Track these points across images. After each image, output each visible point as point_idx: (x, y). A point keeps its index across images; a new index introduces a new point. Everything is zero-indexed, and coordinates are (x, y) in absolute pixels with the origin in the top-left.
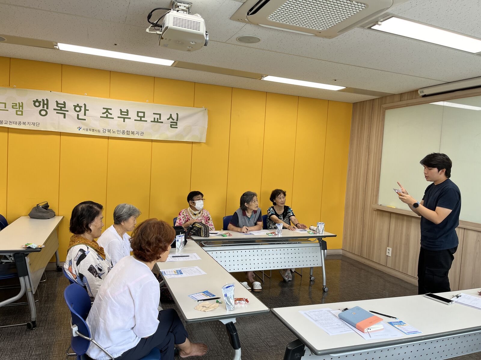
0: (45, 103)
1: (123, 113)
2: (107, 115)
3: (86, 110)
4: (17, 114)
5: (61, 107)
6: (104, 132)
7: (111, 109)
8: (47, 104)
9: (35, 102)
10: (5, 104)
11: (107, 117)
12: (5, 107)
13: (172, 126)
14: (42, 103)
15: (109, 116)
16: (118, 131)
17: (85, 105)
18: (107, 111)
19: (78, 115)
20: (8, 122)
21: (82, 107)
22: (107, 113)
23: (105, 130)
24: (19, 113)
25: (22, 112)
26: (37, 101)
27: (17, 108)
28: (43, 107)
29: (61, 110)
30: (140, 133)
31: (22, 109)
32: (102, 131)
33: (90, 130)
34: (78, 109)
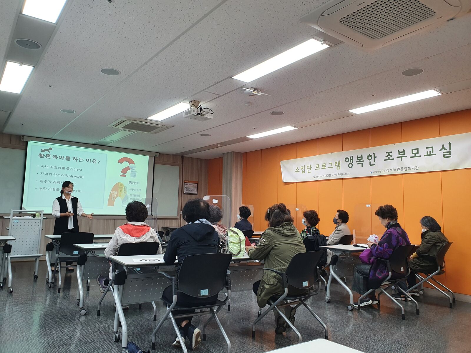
0: (351, 158)
1: (400, 153)
3: (375, 157)
4: (337, 169)
5: (360, 159)
6: (388, 171)
7: (391, 152)
8: (352, 160)
10: (332, 163)
11: (389, 159)
12: (332, 166)
13: (446, 156)
14: (349, 159)
15: (391, 158)
16: (398, 169)
17: (374, 153)
18: (389, 155)
19: (370, 162)
20: (333, 175)
21: (372, 156)
22: (389, 156)
23: (388, 170)
24: (338, 168)
25: (340, 167)
26: (347, 158)
27: (337, 165)
29: (360, 161)
30: (415, 167)
31: (340, 165)
32: (386, 171)
33: (378, 172)
34: (370, 158)
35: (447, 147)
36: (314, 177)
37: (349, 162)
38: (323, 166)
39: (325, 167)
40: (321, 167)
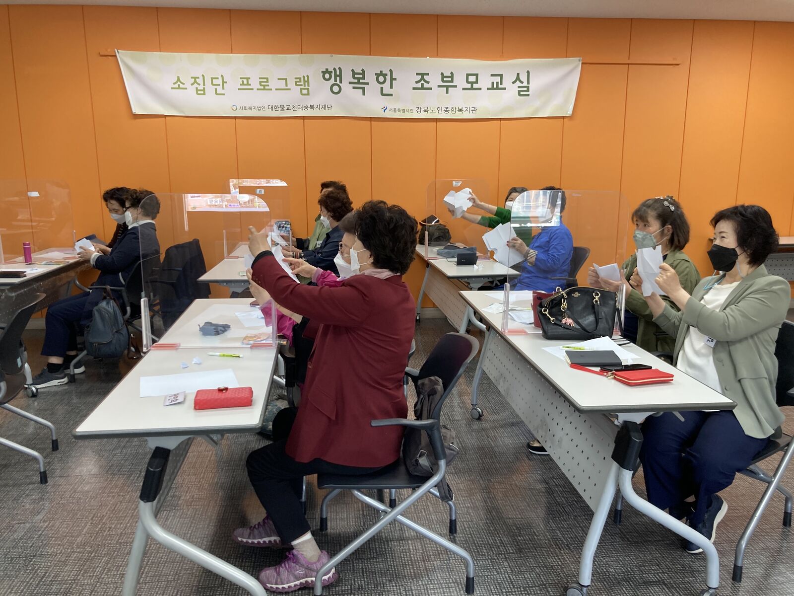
0: (338, 73)
1: (445, 79)
2: (422, 84)
3: (392, 79)
4: (302, 94)
5: (359, 79)
6: (419, 112)
7: (428, 74)
8: (340, 76)
9: (324, 73)
10: (286, 79)
11: (422, 88)
12: (287, 86)
13: (521, 93)
14: (333, 75)
15: (426, 85)
17: (391, 71)
18: (422, 79)
19: (382, 88)
20: (292, 107)
21: (386, 75)
22: (422, 82)
23: (419, 110)
24: (305, 92)
25: (308, 89)
26: (327, 71)
27: (302, 85)
28: (336, 80)
29: (359, 83)
30: (471, 109)
31: (308, 86)
32: (415, 112)
33: (399, 110)
34: (381, 79)
35: (524, 78)
36: (234, 108)
37: (332, 81)
38: (262, 84)
39: (266, 87)
40: (255, 83)
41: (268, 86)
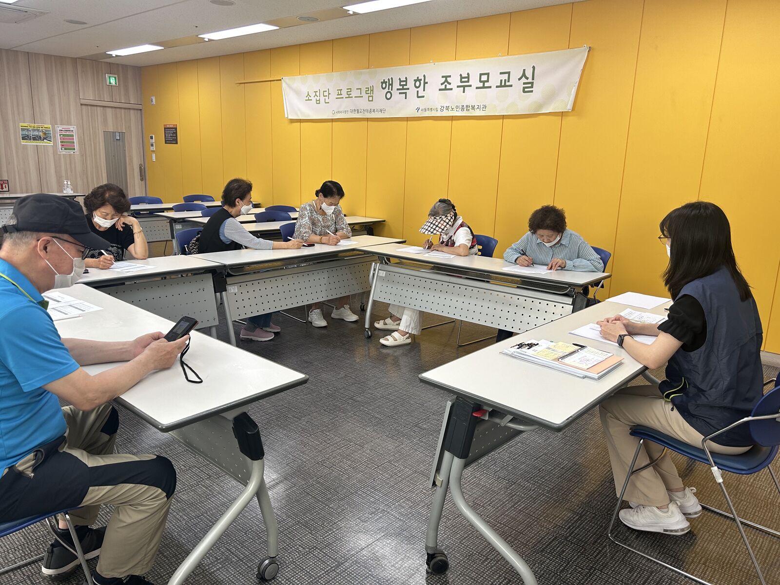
0: (391, 83)
1: (463, 80)
2: (446, 85)
3: (425, 83)
4: (369, 100)
5: (403, 85)
6: (442, 110)
7: (450, 76)
8: (392, 85)
9: (382, 83)
10: (361, 89)
11: (446, 89)
12: (361, 94)
13: (526, 90)
14: (387, 84)
15: (448, 87)
17: (424, 76)
18: (446, 81)
19: (418, 91)
20: (363, 111)
21: (421, 80)
22: (446, 83)
23: (442, 108)
25: (373, 97)
26: (384, 82)
27: (369, 93)
28: (389, 89)
29: (403, 89)
30: (482, 107)
31: (373, 93)
32: (439, 110)
33: (428, 109)
34: (418, 84)
35: (529, 74)
36: (334, 113)
37: (387, 90)
38: (348, 93)
39: (350, 96)
40: (344, 95)
41: (351, 94)
